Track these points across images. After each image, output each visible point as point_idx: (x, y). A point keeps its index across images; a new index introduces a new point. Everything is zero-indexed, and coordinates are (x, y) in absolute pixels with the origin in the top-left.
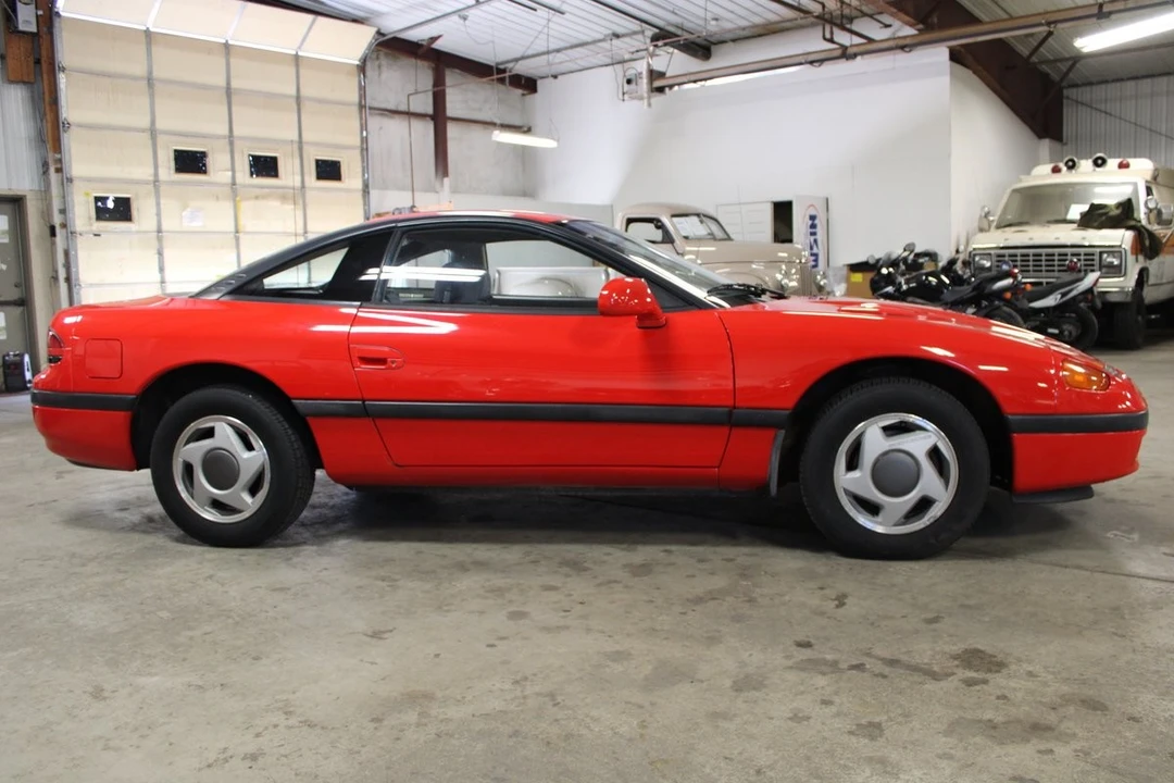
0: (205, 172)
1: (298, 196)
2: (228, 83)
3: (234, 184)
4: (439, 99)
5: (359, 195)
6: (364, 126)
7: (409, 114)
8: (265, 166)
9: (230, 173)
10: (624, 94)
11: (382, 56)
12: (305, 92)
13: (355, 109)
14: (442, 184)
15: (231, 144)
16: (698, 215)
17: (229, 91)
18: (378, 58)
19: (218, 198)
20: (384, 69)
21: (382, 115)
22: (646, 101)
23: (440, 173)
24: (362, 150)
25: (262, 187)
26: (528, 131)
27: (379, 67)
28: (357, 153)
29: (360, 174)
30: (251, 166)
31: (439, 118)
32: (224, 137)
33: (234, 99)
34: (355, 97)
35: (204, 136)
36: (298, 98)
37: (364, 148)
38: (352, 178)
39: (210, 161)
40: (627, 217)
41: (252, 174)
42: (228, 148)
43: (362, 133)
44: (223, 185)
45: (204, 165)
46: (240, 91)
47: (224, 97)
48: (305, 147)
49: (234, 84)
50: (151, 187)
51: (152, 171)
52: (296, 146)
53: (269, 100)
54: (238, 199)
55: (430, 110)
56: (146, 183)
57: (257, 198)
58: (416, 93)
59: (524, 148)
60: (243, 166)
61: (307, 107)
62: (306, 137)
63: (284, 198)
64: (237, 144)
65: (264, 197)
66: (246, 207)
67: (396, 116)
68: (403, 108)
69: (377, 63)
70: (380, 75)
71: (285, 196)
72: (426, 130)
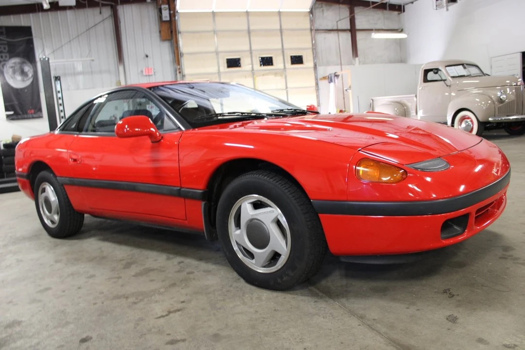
0: (240, 66)
1: (283, 72)
2: (249, 28)
3: (253, 70)
4: (352, 21)
5: (312, 70)
6: (313, 39)
7: (338, 30)
8: (267, 61)
9: (251, 66)
10: (437, 6)
11: (324, 6)
12: (283, 27)
13: (308, 32)
14: (355, 60)
15: (251, 53)
16: (463, 65)
17: (249, 32)
18: (322, 7)
19: (246, 77)
20: (325, 11)
21: (325, 32)
22: (445, 8)
23: (354, 55)
24: (313, 49)
25: (266, 70)
26: (402, 31)
27: (323, 10)
28: (310, 52)
29: (312, 60)
30: (260, 62)
31: (353, 30)
32: (248, 51)
33: (251, 34)
34: (308, 26)
35: (239, 51)
36: (281, 31)
37: (314, 48)
38: (308, 62)
39: (242, 62)
40: (424, 69)
41: (261, 65)
42: (250, 55)
43: (312, 41)
44: (248, 71)
45: (240, 63)
46: (254, 31)
47: (247, 35)
48: (285, 51)
49: (252, 28)
50: (217, 75)
51: (217, 68)
52: (281, 51)
53: (268, 32)
54: (255, 76)
55: (349, 27)
56: (215, 73)
57: (263, 75)
58: (340, 20)
59: (401, 39)
60: (257, 62)
61: (285, 33)
62: (285, 46)
63: (276, 74)
64: (254, 53)
65: (267, 74)
66: (259, 79)
67: (332, 32)
68: (335, 28)
69: (321, 9)
70: (323, 14)
71: (276, 73)
72: (347, 36)
